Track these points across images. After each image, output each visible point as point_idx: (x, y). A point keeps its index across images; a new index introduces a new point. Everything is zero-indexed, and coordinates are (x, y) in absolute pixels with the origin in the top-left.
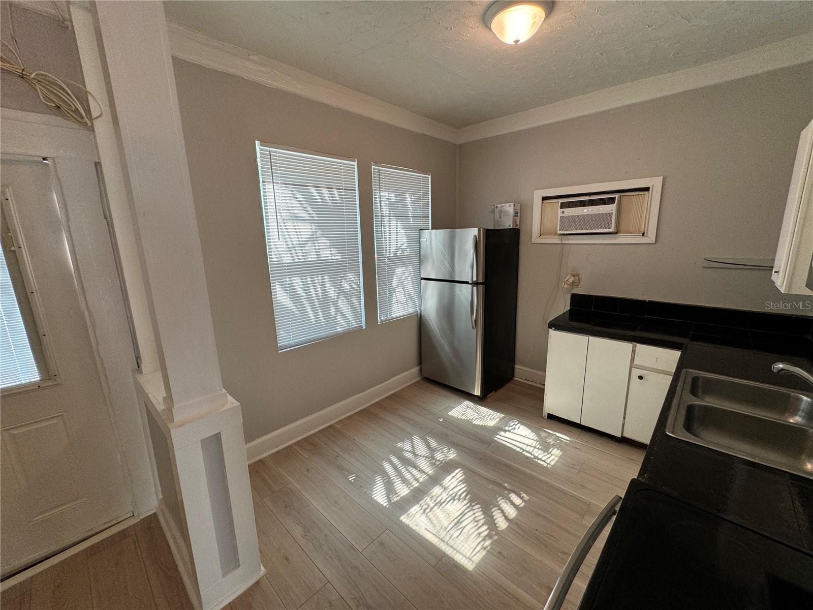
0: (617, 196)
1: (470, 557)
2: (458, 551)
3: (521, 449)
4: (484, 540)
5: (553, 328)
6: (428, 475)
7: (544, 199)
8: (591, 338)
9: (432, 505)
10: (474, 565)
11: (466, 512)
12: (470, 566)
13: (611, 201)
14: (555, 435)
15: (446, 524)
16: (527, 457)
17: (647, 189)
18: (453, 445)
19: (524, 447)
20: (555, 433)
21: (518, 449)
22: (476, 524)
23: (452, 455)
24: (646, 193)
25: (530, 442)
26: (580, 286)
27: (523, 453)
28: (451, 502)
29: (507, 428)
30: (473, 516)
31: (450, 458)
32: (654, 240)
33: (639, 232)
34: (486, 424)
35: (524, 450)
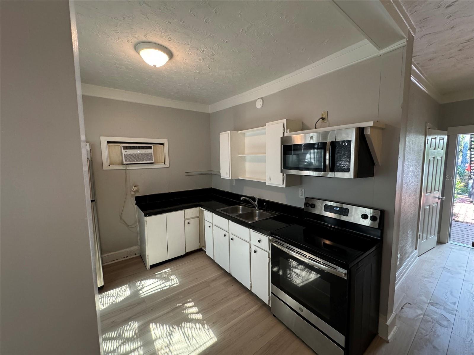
0: (152, 145)
1: (210, 337)
2: (205, 343)
3: (160, 288)
4: (204, 328)
5: (148, 216)
6: (140, 347)
7: (109, 142)
8: (167, 214)
9: (168, 350)
10: (215, 337)
11: (183, 331)
12: (215, 340)
13: (150, 148)
14: (162, 272)
15: (186, 345)
16: (168, 289)
17: (162, 144)
18: (126, 321)
19: (160, 287)
20: (162, 271)
21: (159, 290)
22: (193, 328)
23: (135, 325)
24: (162, 145)
25: (159, 283)
26: (139, 192)
27: (163, 289)
28: (172, 337)
29: (139, 288)
30: (188, 328)
31: (136, 326)
32: (169, 166)
33: (162, 163)
34: (126, 296)
35: (162, 288)
